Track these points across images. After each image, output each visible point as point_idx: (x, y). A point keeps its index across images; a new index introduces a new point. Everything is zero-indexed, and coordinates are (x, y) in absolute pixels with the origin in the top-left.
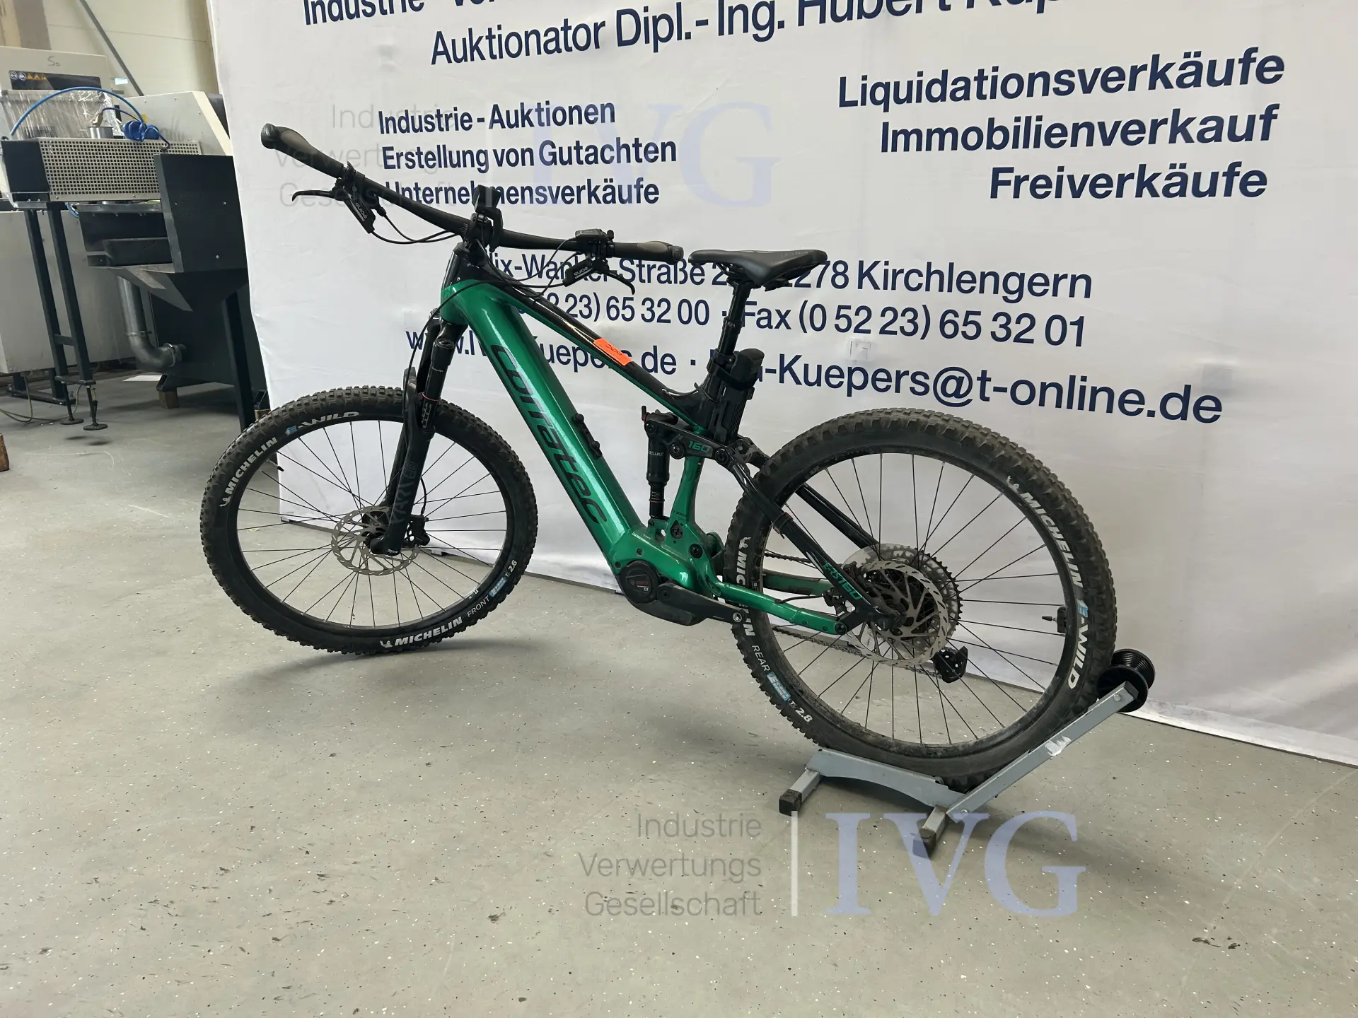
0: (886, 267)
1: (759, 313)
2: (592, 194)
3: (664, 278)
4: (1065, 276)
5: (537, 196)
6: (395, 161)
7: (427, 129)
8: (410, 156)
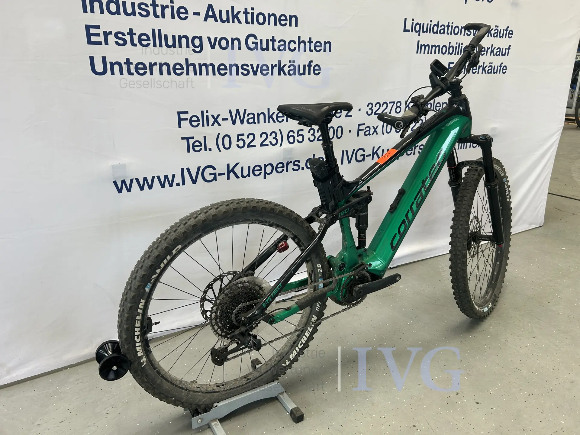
1: (365, 129)
2: (281, 70)
5: (242, 71)
6: (101, 39)
7: (140, 14)
8: (120, 35)
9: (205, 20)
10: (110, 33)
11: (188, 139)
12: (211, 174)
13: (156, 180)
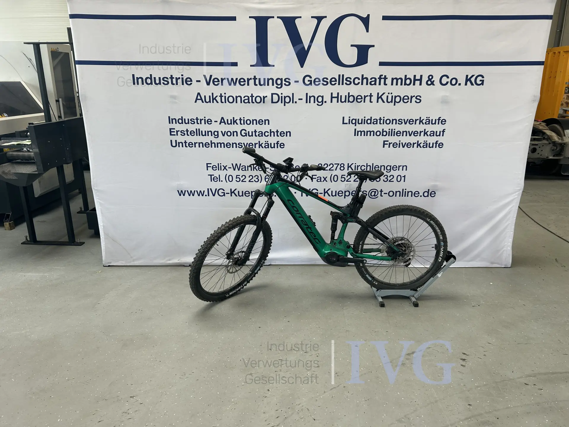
0: (355, 165)
1: (318, 178)
2: (260, 145)
4: (401, 166)
5: (239, 146)
6: (175, 133)
7: (191, 123)
8: (183, 132)
9: (220, 124)
10: (179, 131)
11: (211, 175)
12: (222, 193)
13: (196, 192)
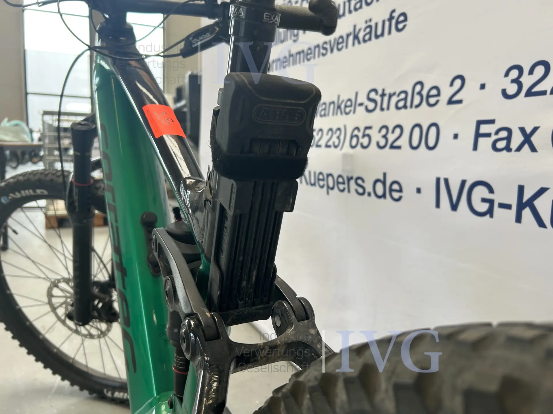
1: (497, 133)
2: (356, 37)
3: (401, 104)
